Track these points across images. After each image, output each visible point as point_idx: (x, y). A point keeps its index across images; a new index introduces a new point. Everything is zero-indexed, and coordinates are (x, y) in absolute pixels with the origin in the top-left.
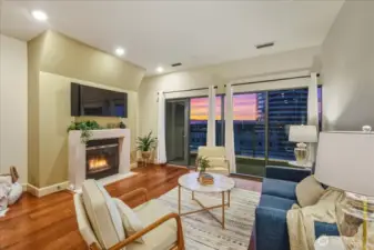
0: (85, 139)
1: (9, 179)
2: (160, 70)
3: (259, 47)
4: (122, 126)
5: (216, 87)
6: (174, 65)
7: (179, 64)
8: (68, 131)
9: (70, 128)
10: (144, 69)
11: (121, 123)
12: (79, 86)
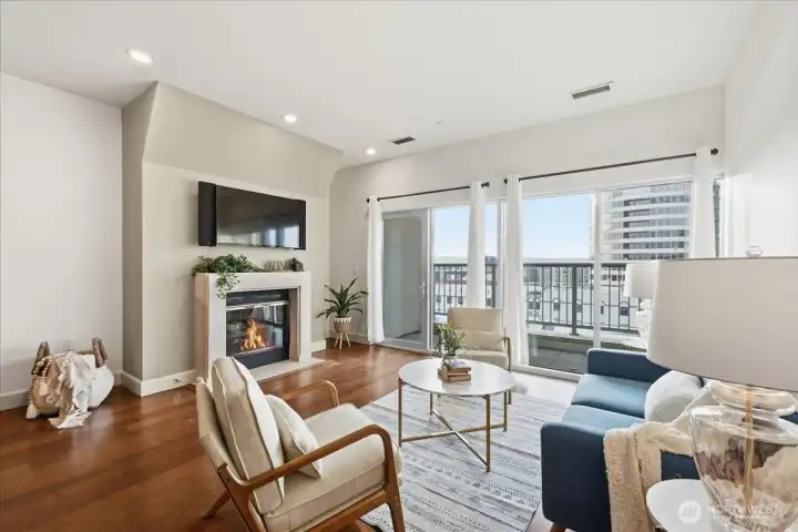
0: (225, 290)
1: (91, 359)
3: (576, 96)
4: (295, 266)
5: (487, 184)
6: (398, 142)
7: (409, 139)
8: (194, 275)
9: (198, 269)
10: (339, 152)
11: (294, 260)
12: (214, 188)
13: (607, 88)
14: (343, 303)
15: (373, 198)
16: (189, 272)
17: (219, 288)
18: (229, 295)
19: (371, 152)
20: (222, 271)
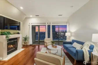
0: (7, 38)
2: (31, 16)
3: (59, 15)
4: (18, 33)
5: (48, 23)
10: (26, 15)
12: (4, 17)
20: (7, 35)
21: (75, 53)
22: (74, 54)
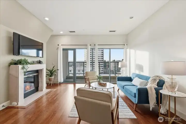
3: (110, 31)
5: (91, 45)
6: (70, 32)
7: (74, 32)
8: (9, 66)
9: (11, 64)
10: (53, 31)
11: (40, 61)
12: (19, 35)
13: (115, 31)
14: (51, 73)
15: (60, 45)
16: (7, 65)
17: (23, 70)
18: (25, 72)
19: (61, 32)
20: (23, 64)
21: (135, 93)
22: (134, 95)
